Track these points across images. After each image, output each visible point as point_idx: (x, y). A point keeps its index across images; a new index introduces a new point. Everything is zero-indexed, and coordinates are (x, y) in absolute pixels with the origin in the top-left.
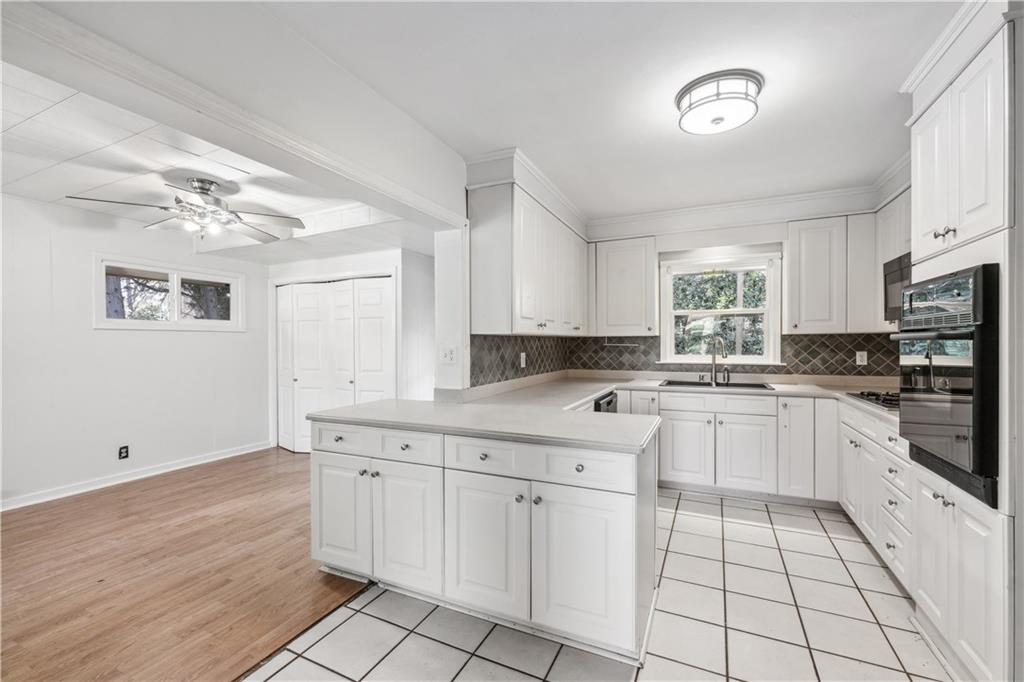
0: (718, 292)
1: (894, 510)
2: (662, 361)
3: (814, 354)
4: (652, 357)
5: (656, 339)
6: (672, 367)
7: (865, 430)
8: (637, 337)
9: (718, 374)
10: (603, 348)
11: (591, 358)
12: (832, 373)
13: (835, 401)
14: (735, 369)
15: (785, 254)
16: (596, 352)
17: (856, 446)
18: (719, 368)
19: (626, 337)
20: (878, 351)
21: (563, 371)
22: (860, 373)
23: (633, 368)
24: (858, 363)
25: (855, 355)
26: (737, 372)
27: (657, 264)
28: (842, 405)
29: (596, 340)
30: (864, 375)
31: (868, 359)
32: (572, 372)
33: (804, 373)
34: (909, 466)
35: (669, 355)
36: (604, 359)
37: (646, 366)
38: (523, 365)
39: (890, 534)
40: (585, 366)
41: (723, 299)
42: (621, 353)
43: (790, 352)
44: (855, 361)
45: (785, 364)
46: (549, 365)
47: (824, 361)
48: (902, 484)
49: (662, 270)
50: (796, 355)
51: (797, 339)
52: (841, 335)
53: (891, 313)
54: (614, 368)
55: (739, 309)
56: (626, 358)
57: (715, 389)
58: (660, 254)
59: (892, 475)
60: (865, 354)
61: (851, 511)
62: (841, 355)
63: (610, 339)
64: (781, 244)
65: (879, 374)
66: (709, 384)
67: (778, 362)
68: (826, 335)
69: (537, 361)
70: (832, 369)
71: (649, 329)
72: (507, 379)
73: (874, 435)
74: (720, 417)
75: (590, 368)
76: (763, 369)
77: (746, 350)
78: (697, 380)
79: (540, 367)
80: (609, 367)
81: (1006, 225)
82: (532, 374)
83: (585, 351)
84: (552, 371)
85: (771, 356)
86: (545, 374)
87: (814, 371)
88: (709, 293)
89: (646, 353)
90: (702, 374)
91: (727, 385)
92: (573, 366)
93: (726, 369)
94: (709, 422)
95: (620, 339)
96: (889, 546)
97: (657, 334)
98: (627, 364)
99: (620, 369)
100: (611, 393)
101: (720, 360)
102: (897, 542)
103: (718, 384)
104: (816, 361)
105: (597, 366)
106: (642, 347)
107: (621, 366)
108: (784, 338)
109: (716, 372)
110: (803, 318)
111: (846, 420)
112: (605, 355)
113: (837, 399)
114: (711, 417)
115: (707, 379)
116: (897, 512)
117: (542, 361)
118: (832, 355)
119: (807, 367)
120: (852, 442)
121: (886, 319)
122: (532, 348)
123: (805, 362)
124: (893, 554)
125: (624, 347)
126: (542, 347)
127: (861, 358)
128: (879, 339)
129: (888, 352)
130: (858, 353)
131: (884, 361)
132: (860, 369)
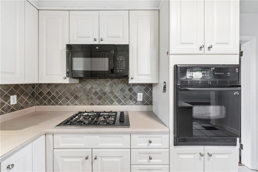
20: (22, 94)
22: (13, 110)
24: (12, 104)
25: (10, 98)
30: (15, 111)
31: (18, 100)
44: (9, 103)
60: (16, 97)
65: (22, 108)
127: (13, 100)
128: (22, 87)
129: (26, 94)
130: (12, 97)
131: (24, 100)
132: (12, 107)
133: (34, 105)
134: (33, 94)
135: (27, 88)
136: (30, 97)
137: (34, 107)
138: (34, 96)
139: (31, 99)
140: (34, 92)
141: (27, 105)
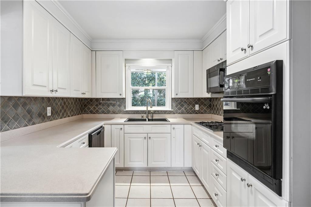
0: (150, 82)
1: (217, 178)
2: (127, 109)
3: (182, 106)
4: (122, 108)
5: (124, 99)
6: (130, 112)
7: (203, 139)
8: (115, 98)
9: (149, 115)
10: (100, 104)
11: (95, 108)
12: (188, 113)
13: (191, 125)
14: (155, 112)
15: (173, 65)
16: (97, 105)
17: (200, 146)
18: (149, 112)
19: (111, 98)
20: (202, 104)
21: (80, 115)
22: (196, 113)
23: (114, 113)
24: (196, 109)
25: (195, 106)
26: (156, 114)
27: (124, 65)
28: (193, 128)
29: (97, 100)
30: (198, 114)
31: (199, 107)
32: (85, 116)
33: (179, 113)
34: (225, 160)
35: (129, 107)
36: (101, 109)
37: (120, 112)
38: (49, 114)
39: (215, 188)
40: (92, 112)
41: (151, 84)
42: (108, 106)
43: (174, 105)
44: (195, 108)
45: (173, 110)
46: (70, 113)
47: (186, 109)
48: (222, 168)
49: (126, 67)
50: (176, 107)
51: (177, 100)
52: (191, 98)
53: (209, 90)
54: (105, 113)
55: (156, 87)
56: (111, 108)
57: (147, 122)
58: (125, 59)
59: (216, 162)
60: (198, 105)
61: (198, 172)
62: (191, 106)
63: (103, 99)
64: (171, 60)
65: (202, 113)
66: (145, 120)
67: (170, 109)
68: (186, 98)
69: (61, 111)
70: (188, 111)
71: (120, 95)
72: (34, 124)
73: (208, 142)
74: (149, 135)
75: (94, 113)
76: (165, 112)
77: (159, 105)
78: (140, 118)
79: (63, 114)
80: (103, 112)
81: (288, 38)
82: (57, 119)
83: (92, 105)
84: (72, 116)
85: (168, 107)
86: (67, 118)
87: (182, 113)
88: (147, 82)
89: (120, 106)
90: (143, 115)
91: (152, 120)
92: (86, 112)
93: (152, 113)
94: (145, 138)
95: (108, 99)
96: (216, 195)
97: (124, 97)
98: (111, 111)
99: (108, 113)
100: (101, 127)
101: (149, 109)
102: (219, 193)
103: (149, 120)
104: (183, 109)
105: (97, 112)
106: (118, 103)
107: (108, 112)
108: (172, 99)
109: (148, 114)
110: (179, 92)
111: (195, 133)
112: (101, 107)
113: (192, 125)
114: (146, 135)
115: (145, 118)
116: (219, 179)
117: (65, 111)
118: (188, 106)
119: (180, 111)
120: (198, 144)
121: (207, 92)
122: (57, 104)
123: (179, 109)
124: (217, 198)
125: (110, 103)
126: (65, 103)
127: (197, 107)
128: (202, 100)
129: (205, 105)
130: (196, 105)
131: (204, 108)
132: (196, 111)
133: (210, 113)
134: (210, 106)
135: (206, 101)
136: (208, 107)
137: (211, 114)
138: (211, 107)
139: (208, 108)
140: (211, 104)
141: (205, 112)
